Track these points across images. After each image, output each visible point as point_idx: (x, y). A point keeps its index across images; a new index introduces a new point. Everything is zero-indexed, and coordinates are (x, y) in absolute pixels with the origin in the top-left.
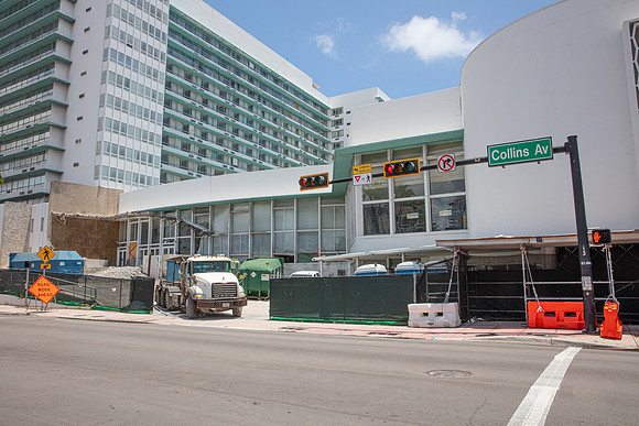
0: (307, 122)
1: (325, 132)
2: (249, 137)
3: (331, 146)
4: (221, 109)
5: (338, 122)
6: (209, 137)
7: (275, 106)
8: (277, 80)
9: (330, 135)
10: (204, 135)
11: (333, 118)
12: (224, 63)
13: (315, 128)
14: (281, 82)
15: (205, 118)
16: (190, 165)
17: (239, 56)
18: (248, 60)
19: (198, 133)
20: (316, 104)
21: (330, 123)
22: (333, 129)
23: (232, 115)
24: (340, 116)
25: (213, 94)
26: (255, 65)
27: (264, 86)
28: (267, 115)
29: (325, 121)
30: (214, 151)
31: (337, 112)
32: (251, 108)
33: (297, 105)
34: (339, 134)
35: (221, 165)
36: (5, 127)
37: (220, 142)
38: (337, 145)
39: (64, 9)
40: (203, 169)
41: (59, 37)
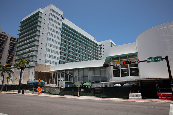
0: (93, 48)
1: (98, 51)
2: (79, 52)
3: (99, 54)
4: (73, 46)
5: (101, 48)
6: (70, 52)
7: (85, 45)
8: (86, 38)
9: (99, 51)
10: (69, 52)
11: (99, 47)
12: (74, 35)
13: (95, 49)
15: (69, 48)
16: (66, 59)
17: (77, 33)
18: (79, 34)
19: (68, 51)
20: (95, 44)
21: (99, 48)
22: (99, 50)
23: (75, 47)
24: (101, 47)
25: (71, 42)
26: (81, 35)
27: (83, 40)
28: (84, 47)
29: (97, 48)
30: (71, 56)
31: (100, 46)
32: (80, 45)
33: (91, 44)
34: (101, 51)
35: (73, 59)
36: (24, 51)
37: (73, 53)
38: (100, 54)
39: (39, 24)
40: (69, 60)
41: (37, 30)
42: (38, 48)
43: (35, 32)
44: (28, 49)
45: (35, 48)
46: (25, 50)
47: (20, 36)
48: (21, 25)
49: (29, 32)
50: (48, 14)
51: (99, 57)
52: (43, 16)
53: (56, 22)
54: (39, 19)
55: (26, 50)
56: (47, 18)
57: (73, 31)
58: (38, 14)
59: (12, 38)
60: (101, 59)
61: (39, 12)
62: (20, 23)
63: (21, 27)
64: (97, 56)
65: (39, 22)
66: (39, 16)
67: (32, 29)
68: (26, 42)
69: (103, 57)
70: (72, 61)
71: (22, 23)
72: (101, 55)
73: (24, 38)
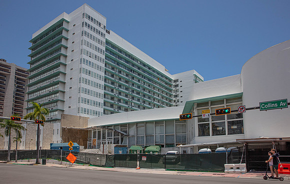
0: (163, 86)
1: (171, 90)
2: (138, 93)
3: (173, 96)
4: (127, 82)
5: (177, 86)
6: (122, 94)
7: (149, 80)
8: (150, 68)
9: (173, 91)
10: (120, 93)
11: (174, 84)
12: (127, 62)
13: (166, 88)
14: (151, 69)
15: (120, 86)
16: (114, 106)
17: (133, 58)
18: (137, 60)
19: (118, 92)
20: (167, 78)
21: (173, 86)
22: (174, 89)
23: (131, 84)
24: (177, 83)
25: (123, 75)
26: (140, 62)
27: (144, 71)
28: (146, 84)
29: (171, 85)
30: (124, 100)
31: (176, 81)
32: (139, 81)
33: (159, 79)
34: (177, 91)
35: (127, 106)
36: (41, 92)
37: (126, 96)
38: (176, 96)
39: (63, 42)
40: (119, 108)
41: (62, 54)
42: (64, 87)
43: (58, 58)
44: (47, 90)
45: (59, 87)
46: (43, 91)
47: (33, 66)
48: (31, 45)
49: (47, 59)
50: (79, 23)
51: (173, 101)
52: (70, 28)
53: (94, 39)
54: (64, 34)
55: (45, 90)
56: (78, 32)
57: (126, 55)
58: (61, 23)
59: (18, 70)
60: (177, 106)
61: (63, 20)
62: (31, 41)
63: (32, 49)
64: (170, 101)
65: (63, 40)
66: (63, 28)
67: (51, 53)
68: (42, 76)
69: (180, 101)
70: (126, 110)
71: (34, 41)
72: (178, 98)
73: (40, 70)
